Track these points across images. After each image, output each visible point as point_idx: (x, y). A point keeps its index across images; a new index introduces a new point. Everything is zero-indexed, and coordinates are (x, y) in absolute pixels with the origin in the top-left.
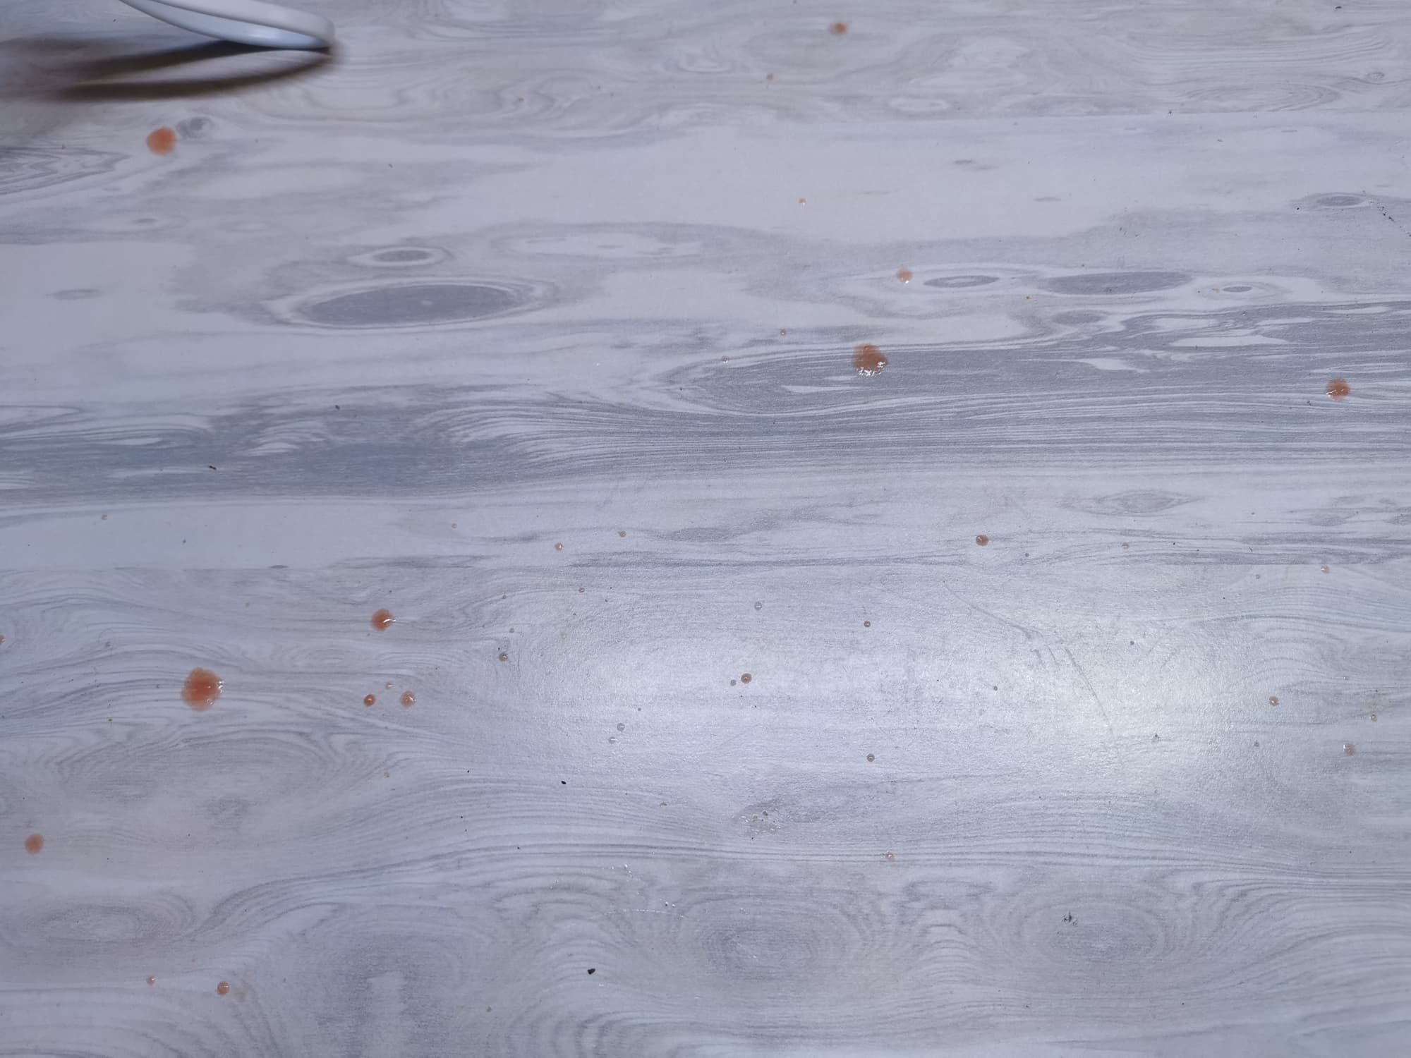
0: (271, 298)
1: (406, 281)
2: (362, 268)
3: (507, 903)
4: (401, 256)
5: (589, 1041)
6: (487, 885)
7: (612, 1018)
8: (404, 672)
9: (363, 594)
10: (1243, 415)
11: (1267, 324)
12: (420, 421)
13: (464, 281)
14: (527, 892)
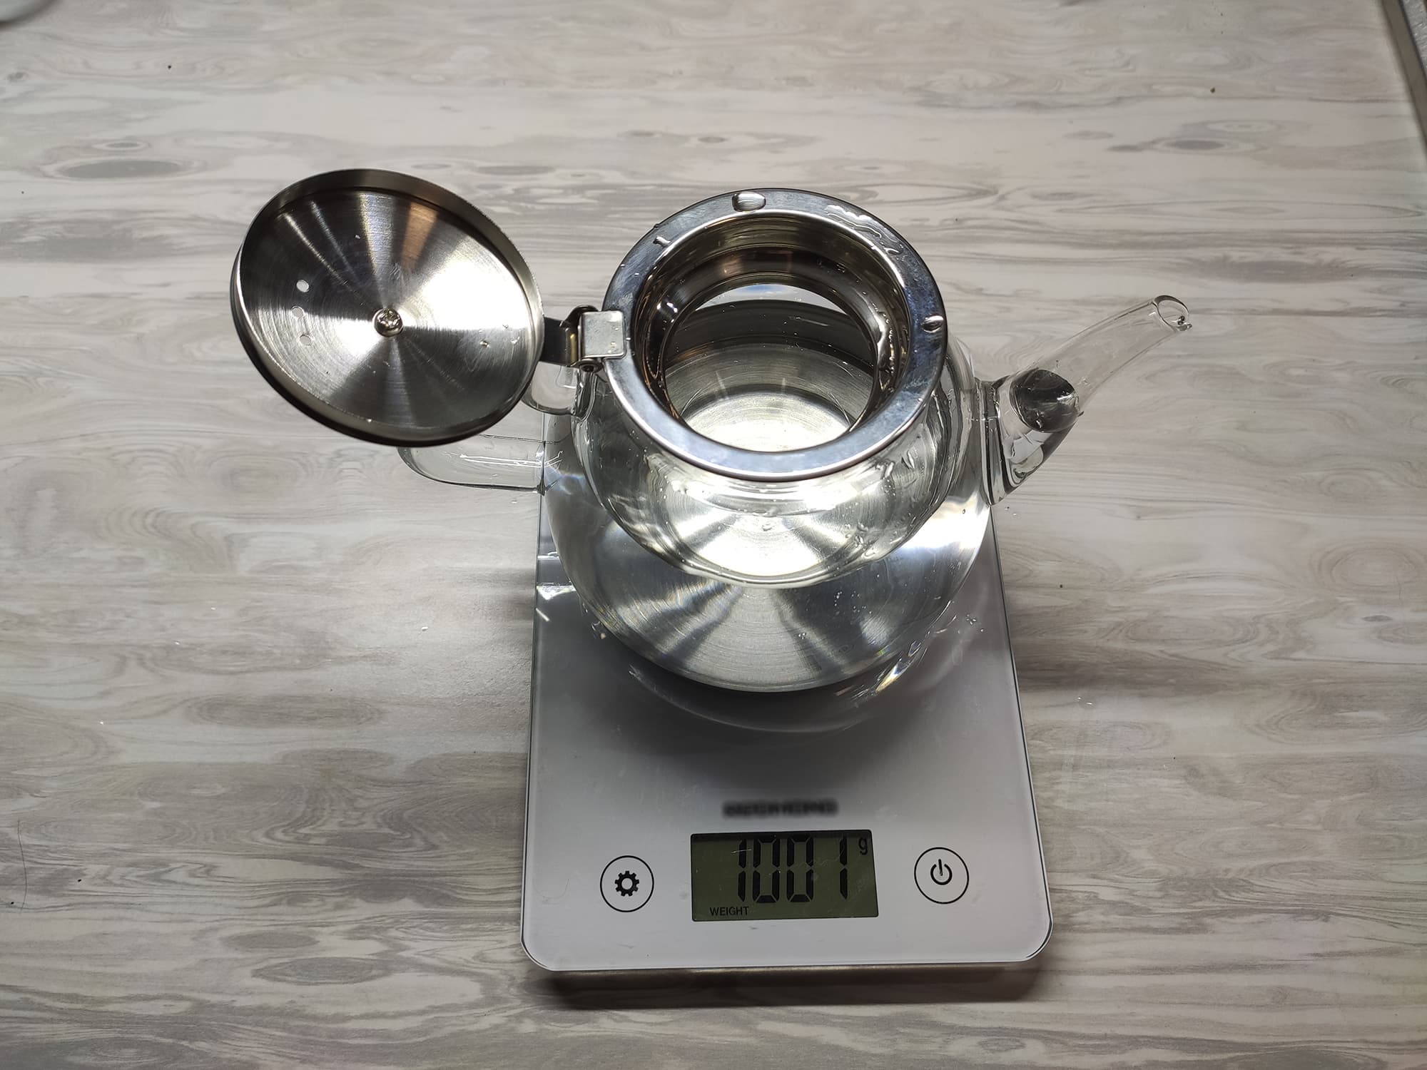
0: (45, 164)
1: (123, 158)
2: (99, 151)
3: (118, 457)
4: (122, 145)
5: (149, 520)
6: (109, 448)
7: (165, 509)
8: (84, 348)
9: (68, 311)
10: (566, 236)
11: (589, 193)
12: (116, 227)
13: (155, 159)
14: (130, 452)
